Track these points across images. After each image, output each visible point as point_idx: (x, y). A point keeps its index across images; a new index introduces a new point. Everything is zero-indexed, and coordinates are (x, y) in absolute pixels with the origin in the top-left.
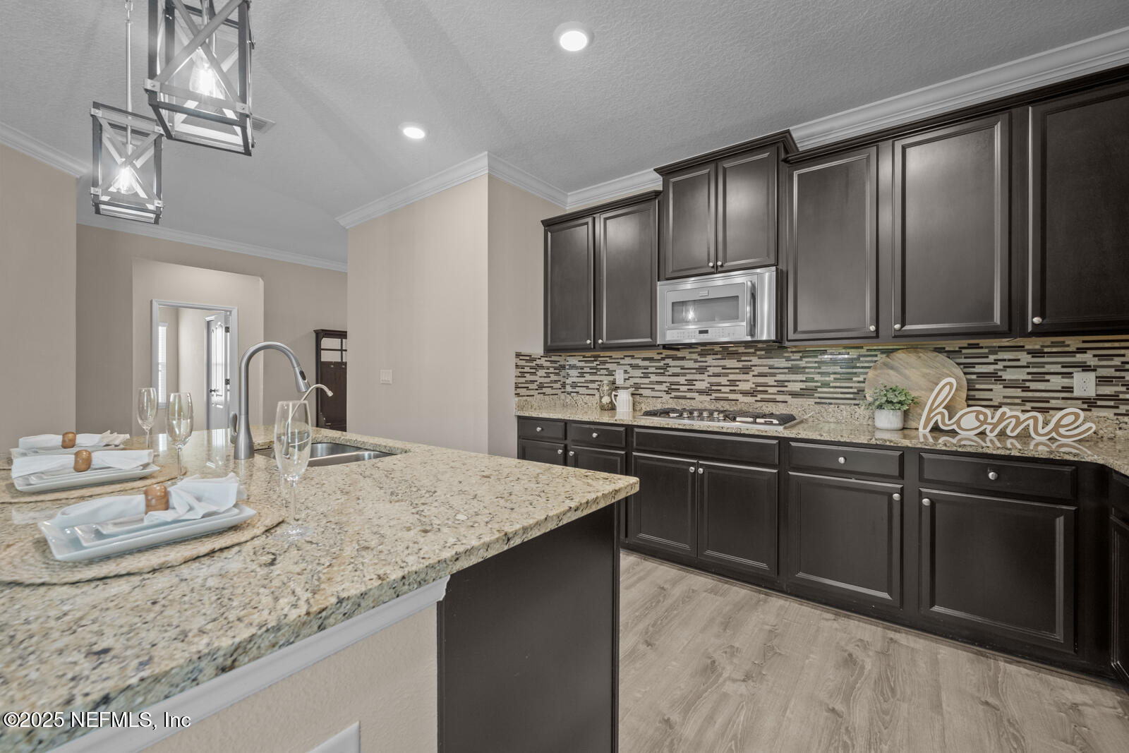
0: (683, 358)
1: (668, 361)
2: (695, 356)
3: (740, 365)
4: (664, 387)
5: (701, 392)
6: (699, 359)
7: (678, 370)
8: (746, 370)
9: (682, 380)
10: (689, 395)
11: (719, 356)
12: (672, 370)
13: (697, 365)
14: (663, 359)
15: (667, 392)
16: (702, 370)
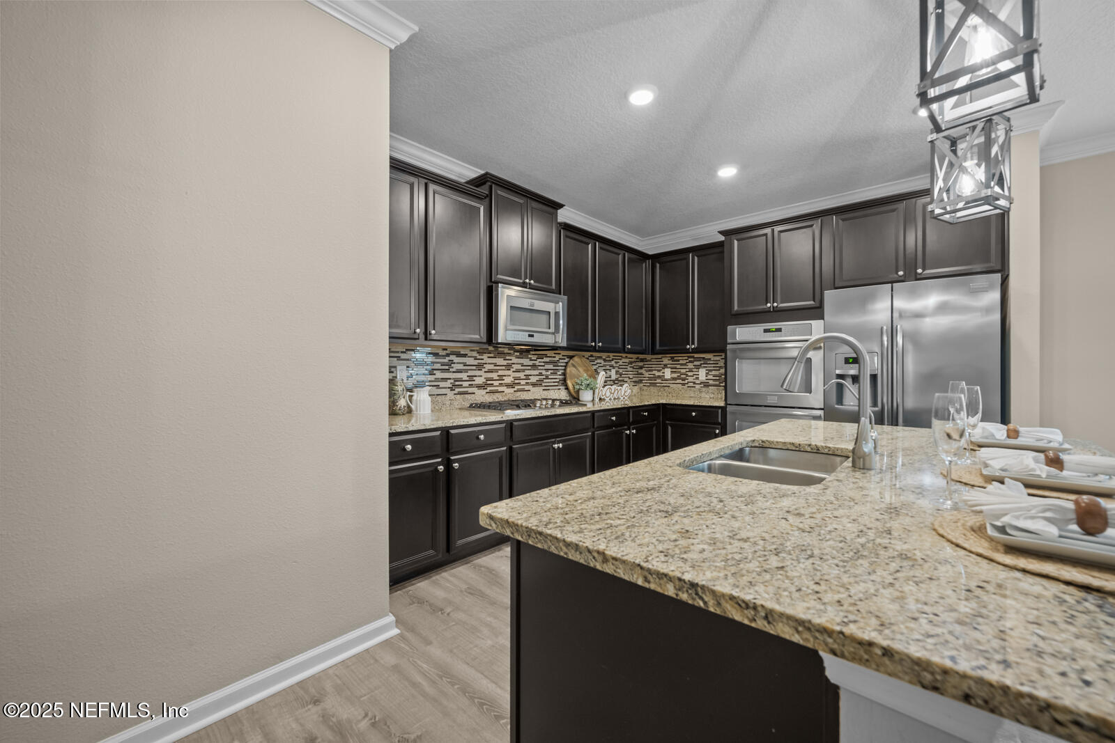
0: (465, 356)
1: (452, 357)
2: (475, 354)
3: (505, 363)
4: (448, 384)
5: (479, 387)
6: (479, 357)
7: (461, 367)
8: (508, 367)
9: (464, 376)
10: (470, 390)
11: (492, 355)
12: (456, 367)
13: (476, 362)
14: (448, 355)
15: (452, 389)
16: (480, 367)
